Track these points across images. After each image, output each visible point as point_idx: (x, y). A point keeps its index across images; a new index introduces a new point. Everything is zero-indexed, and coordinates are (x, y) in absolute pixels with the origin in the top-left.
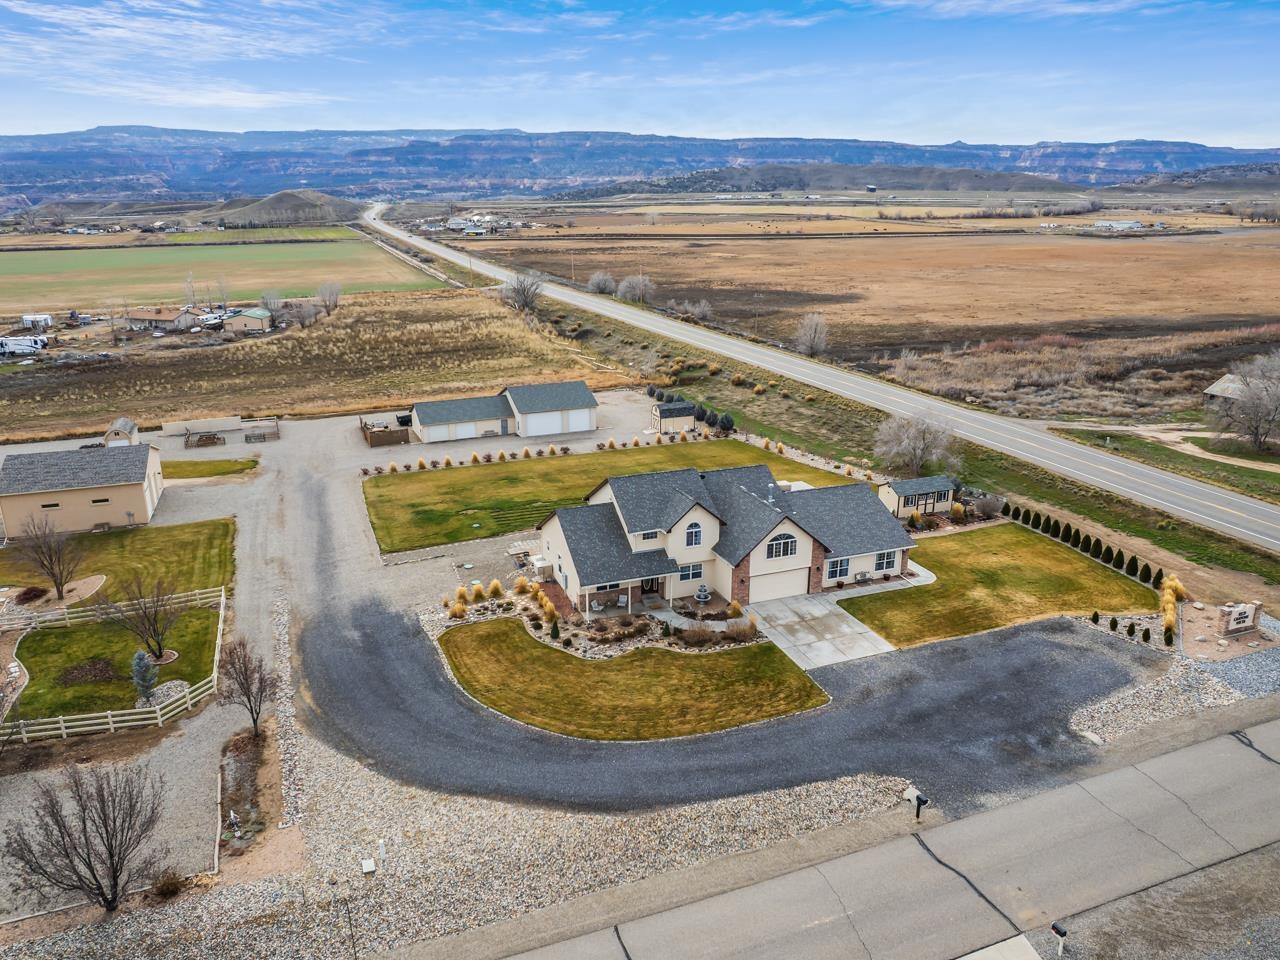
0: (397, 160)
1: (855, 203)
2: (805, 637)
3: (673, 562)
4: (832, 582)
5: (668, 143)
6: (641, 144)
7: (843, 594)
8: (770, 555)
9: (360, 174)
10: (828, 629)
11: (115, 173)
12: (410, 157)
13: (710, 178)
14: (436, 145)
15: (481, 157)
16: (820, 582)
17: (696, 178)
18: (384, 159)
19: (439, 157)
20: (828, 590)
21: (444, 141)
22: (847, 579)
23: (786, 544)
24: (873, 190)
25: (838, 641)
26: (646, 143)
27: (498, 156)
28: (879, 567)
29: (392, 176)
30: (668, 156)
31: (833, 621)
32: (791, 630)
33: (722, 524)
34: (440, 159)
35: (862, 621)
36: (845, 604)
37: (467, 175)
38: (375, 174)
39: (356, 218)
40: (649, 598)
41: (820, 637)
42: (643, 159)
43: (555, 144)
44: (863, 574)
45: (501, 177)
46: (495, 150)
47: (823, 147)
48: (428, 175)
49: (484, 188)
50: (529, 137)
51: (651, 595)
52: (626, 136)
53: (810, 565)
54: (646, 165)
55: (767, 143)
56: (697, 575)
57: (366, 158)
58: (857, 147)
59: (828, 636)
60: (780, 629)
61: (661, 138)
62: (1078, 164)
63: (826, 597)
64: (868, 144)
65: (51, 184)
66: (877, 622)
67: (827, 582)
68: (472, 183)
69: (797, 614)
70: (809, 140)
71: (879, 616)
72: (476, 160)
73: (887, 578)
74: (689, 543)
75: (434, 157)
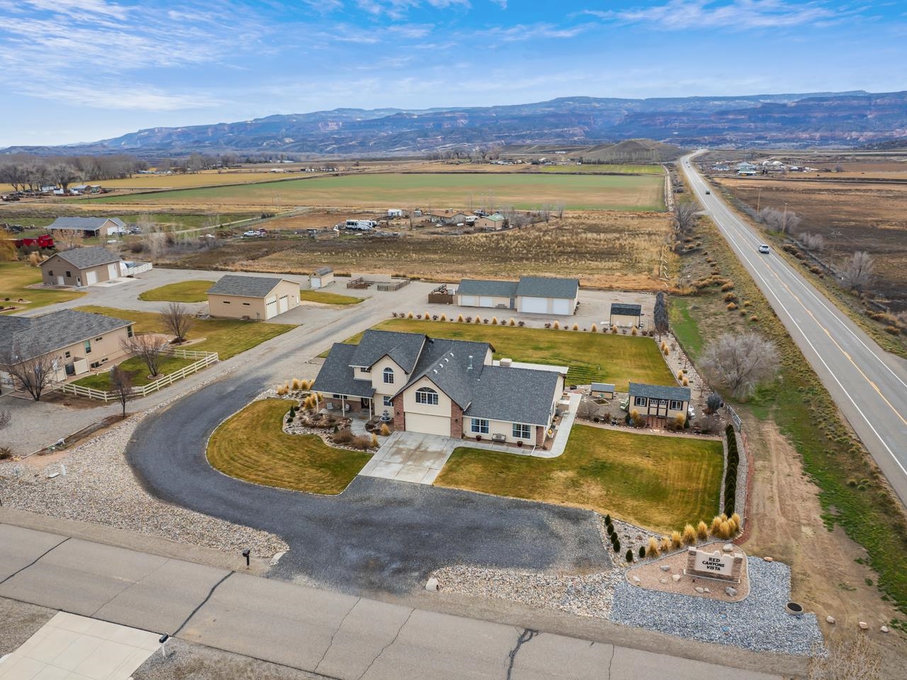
0: (750, 118)
2: (397, 458)
3: (373, 391)
8: (418, 400)
9: (717, 129)
12: (760, 116)
14: (784, 105)
15: (820, 115)
18: (740, 117)
19: (783, 115)
21: (791, 103)
27: (835, 113)
28: (516, 434)
29: (741, 130)
33: (406, 373)
37: (802, 130)
38: (729, 129)
40: (365, 411)
44: (499, 435)
45: (831, 131)
57: (725, 117)
60: (393, 450)
65: (520, 134)
68: (805, 135)
69: (420, 445)
72: (815, 117)
73: (520, 445)
74: (386, 381)
75: (779, 115)
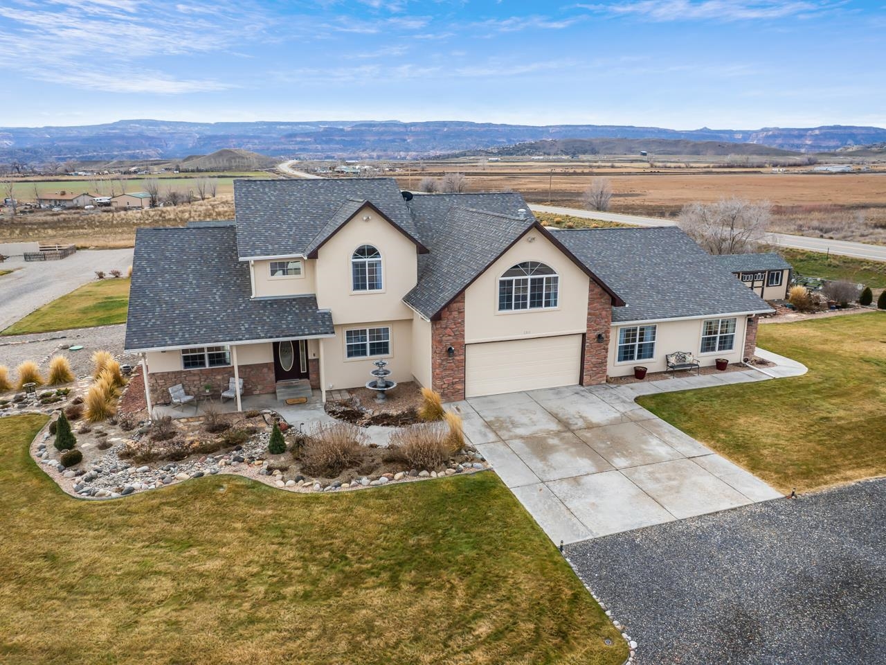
0: (315, 140)
1: (632, 161)
2: (568, 462)
3: (327, 316)
4: (626, 367)
5: (500, 129)
6: (482, 129)
7: (647, 388)
8: (505, 302)
9: (290, 150)
10: (619, 446)
11: (127, 149)
12: (324, 138)
13: (528, 148)
14: (342, 130)
15: (372, 139)
16: (603, 363)
17: (519, 148)
18: (307, 139)
19: (343, 138)
20: (619, 380)
21: (348, 129)
22: (653, 364)
23: (537, 284)
24: (645, 154)
25: (642, 474)
26: (485, 129)
27: (383, 138)
28: (708, 345)
29: (311, 151)
30: (500, 138)
31: (629, 433)
32: (539, 446)
33: (422, 250)
34: (344, 140)
35: (689, 432)
36: (652, 404)
37: (361, 150)
38: (300, 150)
39: (274, 167)
40: (288, 387)
41: (603, 465)
42: (483, 140)
43: (423, 129)
44: (681, 357)
45: (385, 151)
46: (382, 133)
47: (609, 131)
48: (335, 150)
49: (373, 158)
50: (405, 125)
51: (294, 382)
52: (472, 124)
53: (584, 330)
54: (485, 143)
55: (570, 129)
56: (380, 348)
57: (295, 139)
58: (633, 131)
59: (620, 462)
60: (517, 444)
61: (496, 125)
62: (792, 142)
63: (613, 392)
64: (642, 129)
65: (84, 155)
66: (722, 436)
67: (617, 367)
68: (365, 155)
69: (555, 416)
70: (599, 126)
71: (723, 424)
72: (368, 140)
73: (721, 366)
74: (359, 284)
75: (340, 138)
